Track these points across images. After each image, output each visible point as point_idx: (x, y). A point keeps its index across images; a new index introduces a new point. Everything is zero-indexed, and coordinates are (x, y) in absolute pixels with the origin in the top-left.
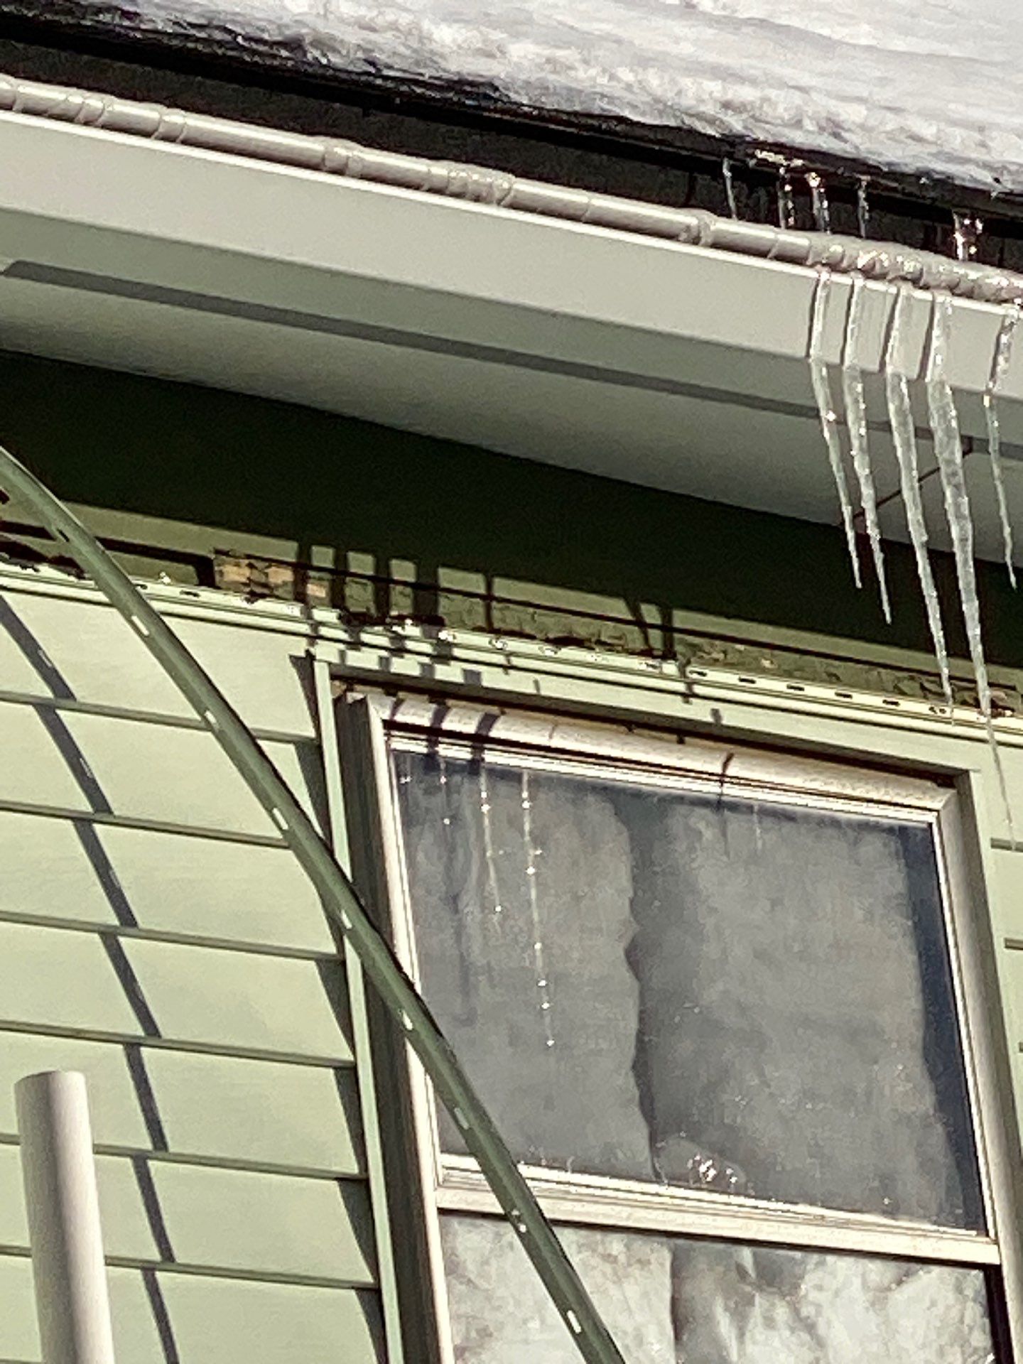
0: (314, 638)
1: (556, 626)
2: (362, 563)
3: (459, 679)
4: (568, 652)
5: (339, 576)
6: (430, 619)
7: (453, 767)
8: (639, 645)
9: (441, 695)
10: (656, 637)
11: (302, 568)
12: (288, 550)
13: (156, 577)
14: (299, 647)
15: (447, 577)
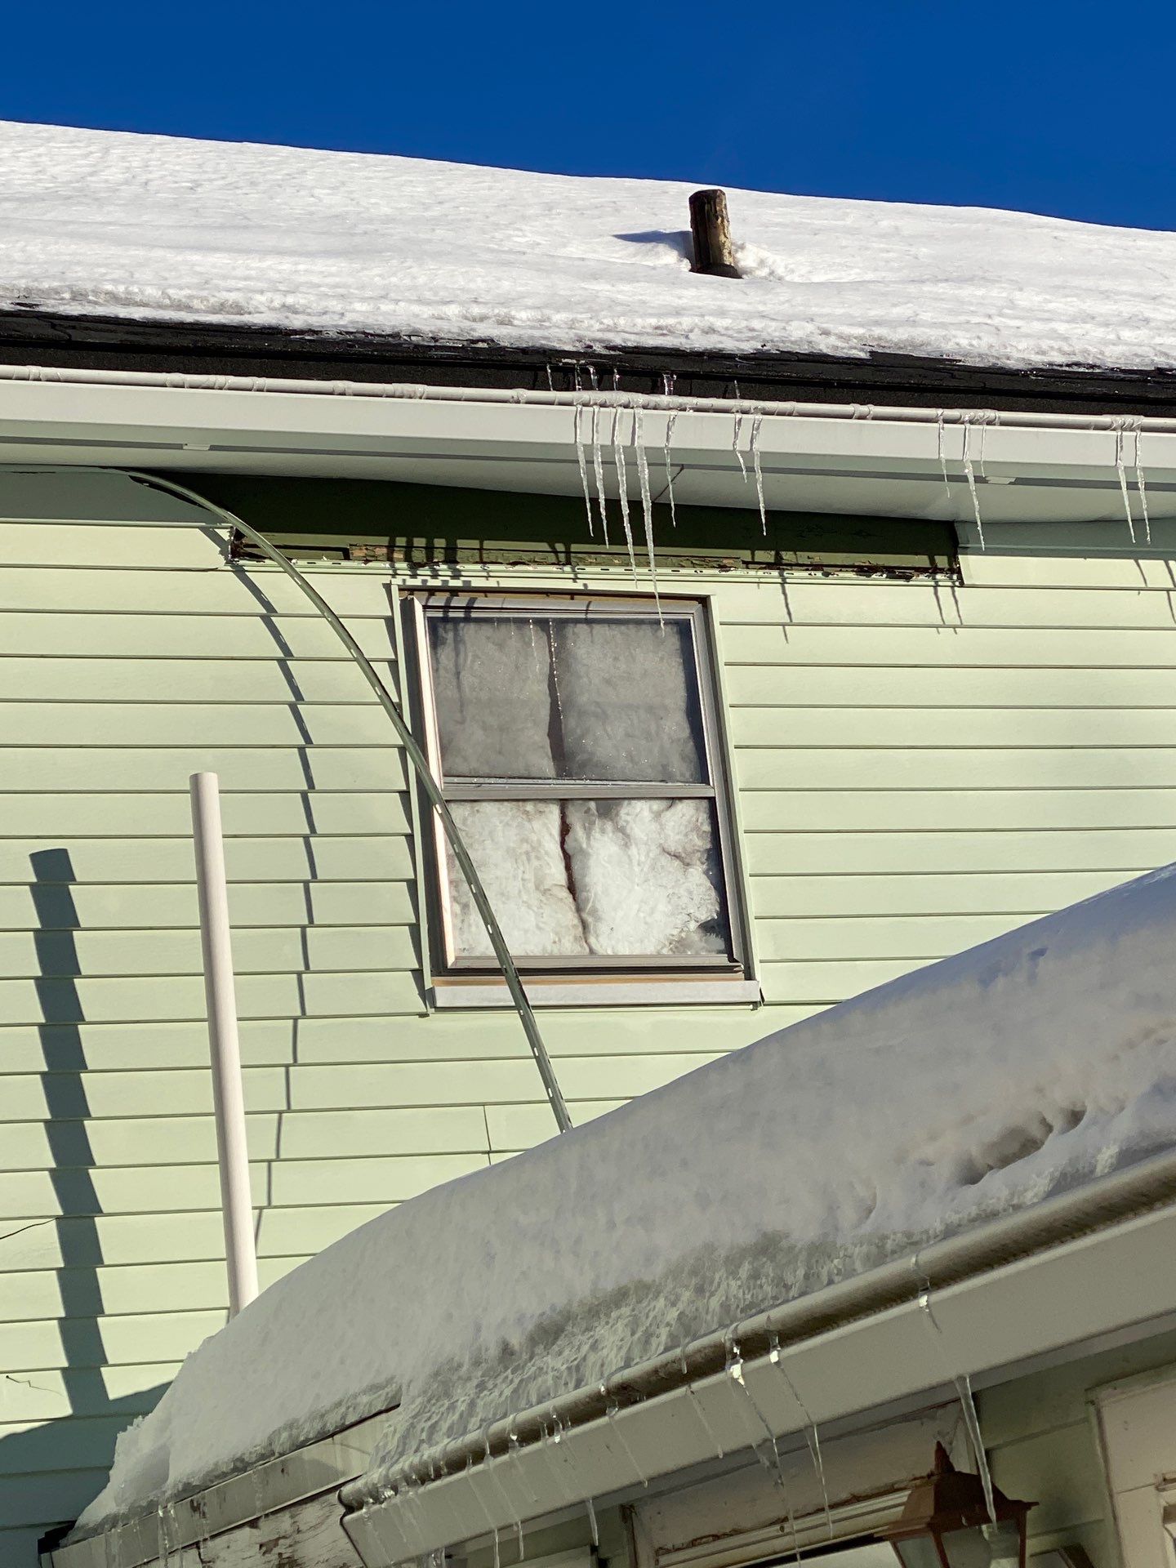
0: (394, 575)
1: (513, 557)
2: (419, 542)
4: (518, 568)
5: (408, 549)
6: (451, 560)
7: (456, 621)
8: (554, 560)
9: (454, 592)
10: (562, 557)
11: (391, 547)
12: (385, 540)
13: (320, 558)
14: (387, 579)
15: (461, 543)
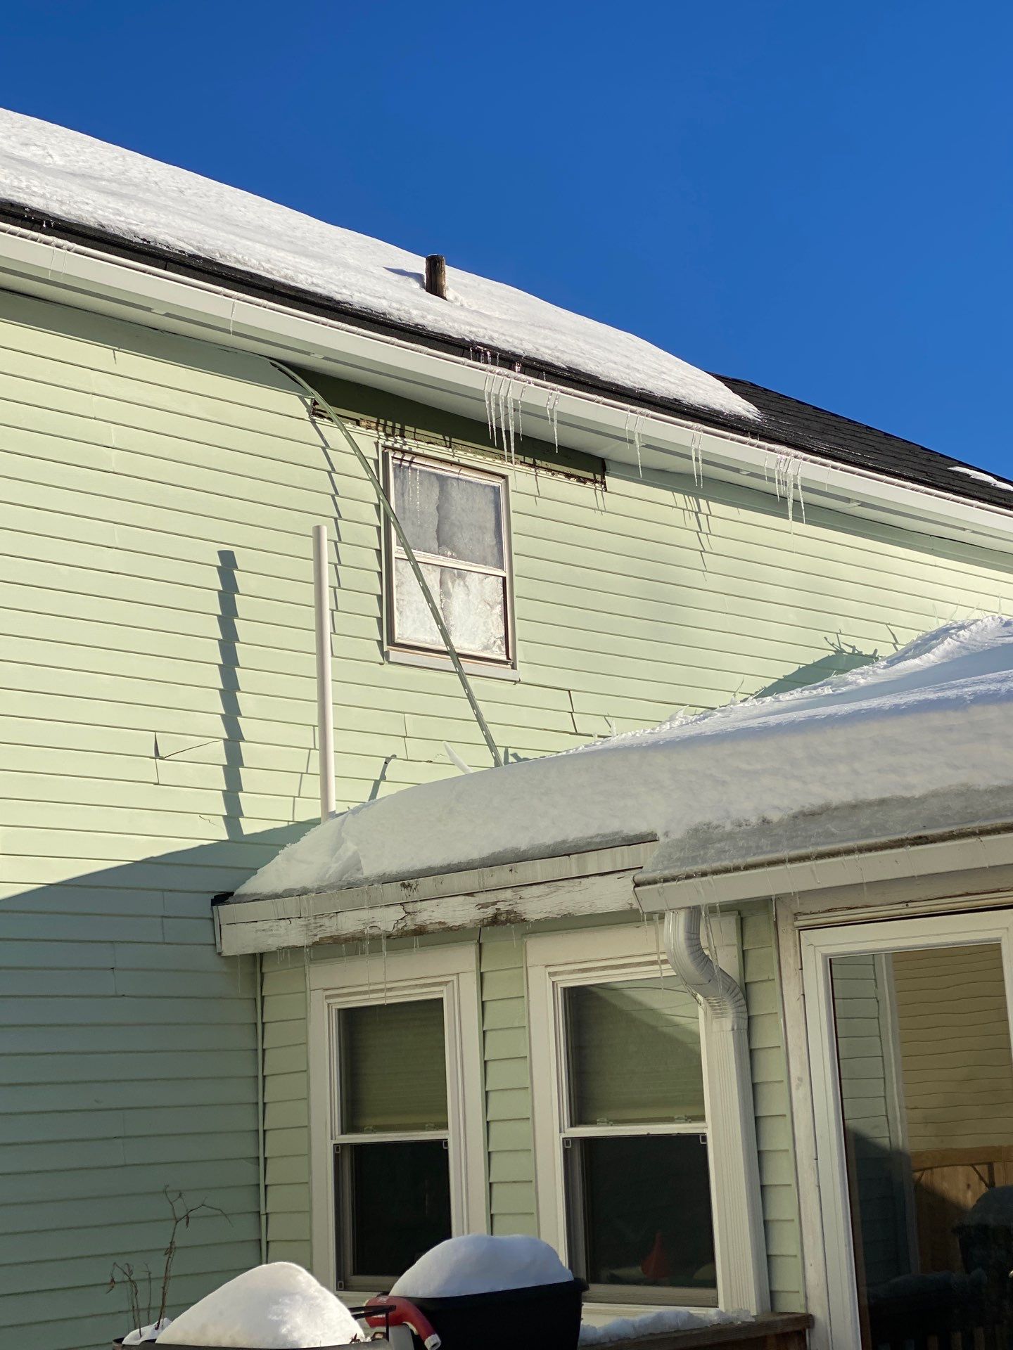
0: (379, 438)
1: (428, 439)
2: (390, 423)
3: (408, 449)
4: (430, 445)
5: (385, 426)
6: (403, 436)
7: (404, 467)
8: (444, 445)
9: (403, 452)
10: (448, 443)
11: (378, 424)
12: (375, 420)
13: (348, 423)
14: (376, 440)
15: (407, 428)
